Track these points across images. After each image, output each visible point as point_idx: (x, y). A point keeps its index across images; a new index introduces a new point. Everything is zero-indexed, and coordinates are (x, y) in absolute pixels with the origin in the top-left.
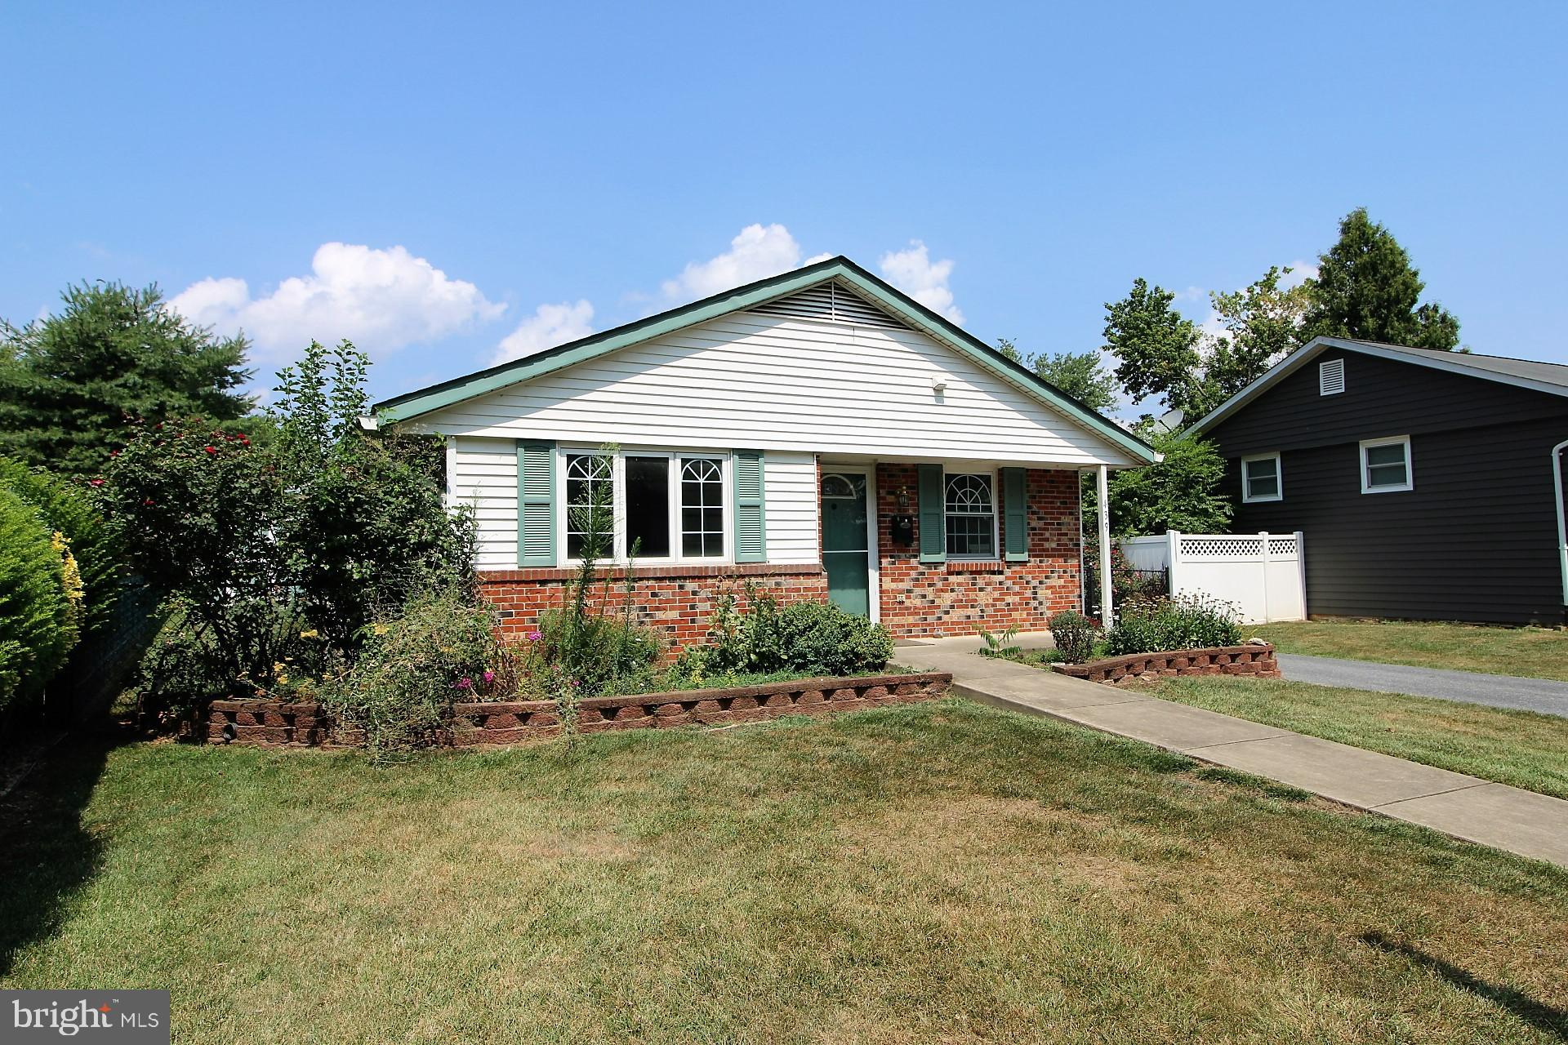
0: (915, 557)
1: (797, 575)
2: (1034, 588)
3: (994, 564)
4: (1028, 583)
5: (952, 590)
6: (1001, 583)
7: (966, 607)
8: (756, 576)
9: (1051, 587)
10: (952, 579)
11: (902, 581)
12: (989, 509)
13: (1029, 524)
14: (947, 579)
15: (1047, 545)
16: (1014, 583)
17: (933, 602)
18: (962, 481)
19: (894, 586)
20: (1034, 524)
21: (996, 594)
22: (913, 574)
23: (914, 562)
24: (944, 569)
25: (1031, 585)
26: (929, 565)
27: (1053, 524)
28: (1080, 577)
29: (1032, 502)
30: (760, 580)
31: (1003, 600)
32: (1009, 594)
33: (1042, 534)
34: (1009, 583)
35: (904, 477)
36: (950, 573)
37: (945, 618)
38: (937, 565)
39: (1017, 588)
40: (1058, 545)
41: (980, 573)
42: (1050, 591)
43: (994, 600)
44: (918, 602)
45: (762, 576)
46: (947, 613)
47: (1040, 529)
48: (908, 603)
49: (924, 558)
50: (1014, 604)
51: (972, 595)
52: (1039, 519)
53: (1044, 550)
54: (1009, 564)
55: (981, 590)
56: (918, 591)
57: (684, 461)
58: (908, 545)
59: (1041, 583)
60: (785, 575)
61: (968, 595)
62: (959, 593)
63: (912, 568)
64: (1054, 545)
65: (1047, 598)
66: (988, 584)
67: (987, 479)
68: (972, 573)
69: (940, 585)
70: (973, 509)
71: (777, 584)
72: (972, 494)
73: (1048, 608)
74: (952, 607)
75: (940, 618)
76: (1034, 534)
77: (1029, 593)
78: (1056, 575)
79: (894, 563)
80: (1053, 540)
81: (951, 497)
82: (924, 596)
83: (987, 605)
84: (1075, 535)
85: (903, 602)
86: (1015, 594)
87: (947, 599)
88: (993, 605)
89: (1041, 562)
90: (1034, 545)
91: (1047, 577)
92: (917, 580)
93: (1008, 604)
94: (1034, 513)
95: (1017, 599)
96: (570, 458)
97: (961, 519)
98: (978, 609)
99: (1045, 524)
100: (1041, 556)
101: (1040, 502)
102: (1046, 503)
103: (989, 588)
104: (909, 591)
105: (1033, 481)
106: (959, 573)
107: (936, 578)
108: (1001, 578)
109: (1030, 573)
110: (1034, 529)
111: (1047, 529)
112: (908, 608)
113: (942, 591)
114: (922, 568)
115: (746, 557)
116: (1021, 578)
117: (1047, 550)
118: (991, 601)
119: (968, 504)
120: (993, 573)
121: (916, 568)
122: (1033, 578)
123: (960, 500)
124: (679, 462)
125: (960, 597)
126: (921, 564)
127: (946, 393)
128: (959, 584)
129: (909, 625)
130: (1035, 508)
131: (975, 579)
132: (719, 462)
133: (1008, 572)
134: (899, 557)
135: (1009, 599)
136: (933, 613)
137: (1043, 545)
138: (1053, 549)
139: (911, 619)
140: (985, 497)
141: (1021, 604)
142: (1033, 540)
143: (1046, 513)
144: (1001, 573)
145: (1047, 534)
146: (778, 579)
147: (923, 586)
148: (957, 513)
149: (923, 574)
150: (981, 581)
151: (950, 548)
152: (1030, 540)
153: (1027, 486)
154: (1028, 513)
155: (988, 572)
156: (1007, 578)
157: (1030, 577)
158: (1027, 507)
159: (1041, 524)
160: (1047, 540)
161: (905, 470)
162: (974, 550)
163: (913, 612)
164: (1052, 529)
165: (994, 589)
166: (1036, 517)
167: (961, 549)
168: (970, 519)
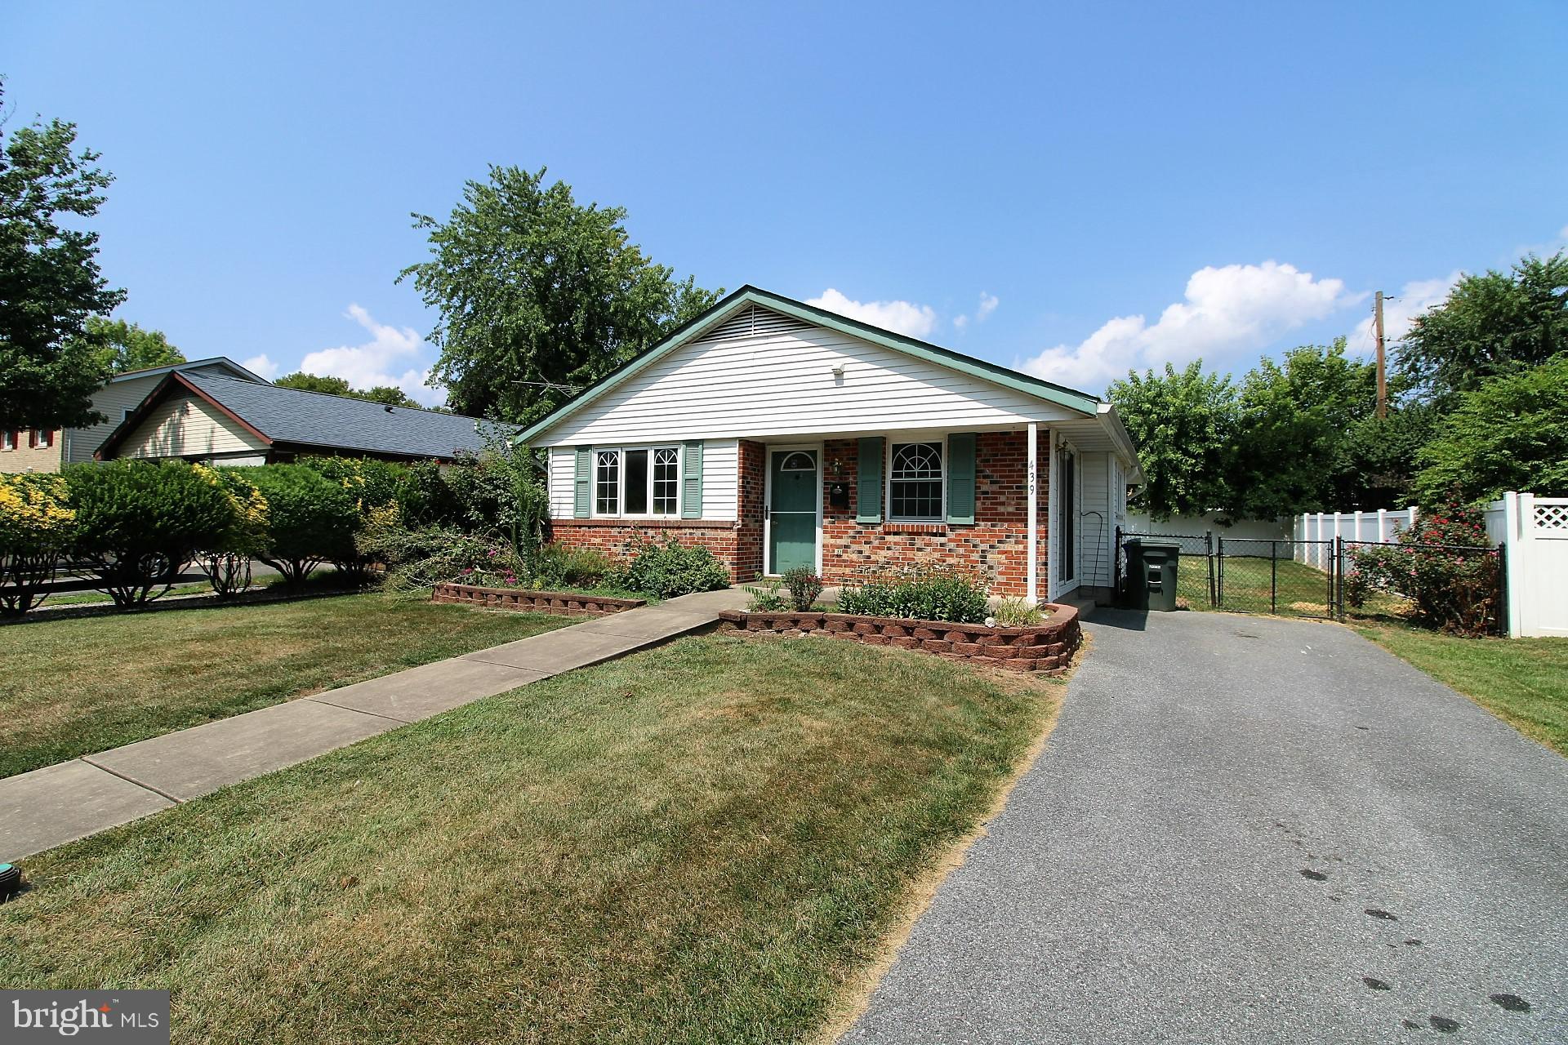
0: (854, 518)
1: (716, 528)
2: (983, 551)
3: (933, 527)
4: (975, 546)
5: (889, 549)
6: (942, 545)
8: (689, 528)
9: (1006, 552)
10: (888, 538)
11: (841, 538)
12: (939, 474)
13: (977, 488)
14: (883, 539)
15: (1001, 509)
16: (958, 546)
17: (869, 557)
18: (910, 450)
19: (832, 541)
20: (984, 488)
21: (936, 555)
22: (851, 533)
23: (852, 522)
24: (880, 529)
25: (980, 549)
26: (866, 525)
27: (1012, 488)
28: (1046, 543)
29: (984, 466)
30: (691, 531)
32: (952, 556)
33: (996, 498)
34: (952, 545)
35: (846, 450)
36: (887, 533)
38: (874, 525)
39: (961, 551)
40: (1017, 509)
41: (919, 534)
42: (1004, 556)
44: (854, 557)
45: (693, 528)
47: (993, 493)
48: (845, 557)
49: (860, 519)
51: (910, 554)
52: (992, 482)
53: (997, 514)
54: (953, 527)
55: (919, 550)
56: (855, 547)
57: (657, 451)
58: (847, 507)
59: (992, 547)
60: (708, 528)
61: (904, 554)
62: (896, 552)
63: (850, 528)
64: (1011, 509)
65: (999, 563)
66: (928, 545)
67: (938, 446)
68: (910, 534)
69: (876, 543)
70: (921, 475)
71: (702, 534)
72: (920, 461)
73: (1001, 573)
76: (984, 498)
77: (975, 557)
78: (1013, 540)
79: (834, 523)
80: (1009, 504)
81: (898, 465)
82: (860, 552)
85: (841, 556)
86: (959, 556)
87: (882, 556)
89: (992, 526)
90: (984, 509)
91: (999, 542)
92: (855, 537)
94: (985, 477)
96: (600, 454)
97: (913, 484)
99: (1000, 487)
100: (995, 520)
101: (994, 466)
102: (1002, 466)
103: (928, 549)
104: (846, 547)
105: (986, 445)
106: (895, 534)
107: (872, 537)
108: (942, 540)
109: (978, 536)
110: (986, 493)
111: (1004, 493)
112: (844, 561)
113: (878, 548)
114: (859, 528)
115: (688, 515)
116: (966, 541)
117: (1003, 514)
119: (917, 470)
120: (935, 535)
121: (853, 528)
122: (982, 542)
123: (908, 467)
124: (653, 451)
125: (897, 555)
126: (859, 524)
127: (846, 375)
128: (895, 543)
129: (845, 575)
130: (988, 472)
131: (913, 539)
132: (676, 450)
133: (951, 535)
134: (839, 518)
135: (950, 560)
136: (869, 567)
137: (996, 509)
138: (1009, 514)
139: (848, 571)
140: (936, 464)
142: (984, 504)
143: (1001, 477)
144: (943, 535)
145: (1002, 498)
146: (703, 531)
147: (860, 543)
148: (903, 479)
149: (860, 532)
150: (919, 541)
151: (897, 511)
152: (979, 504)
153: (978, 450)
154: (977, 477)
155: (928, 534)
156: (950, 540)
157: (978, 541)
158: (977, 471)
159: (995, 488)
160: (1003, 504)
161: (848, 444)
162: (923, 513)
163: (850, 564)
164: (1009, 493)
165: (935, 550)
166: (988, 481)
167: (910, 512)
168: (921, 484)
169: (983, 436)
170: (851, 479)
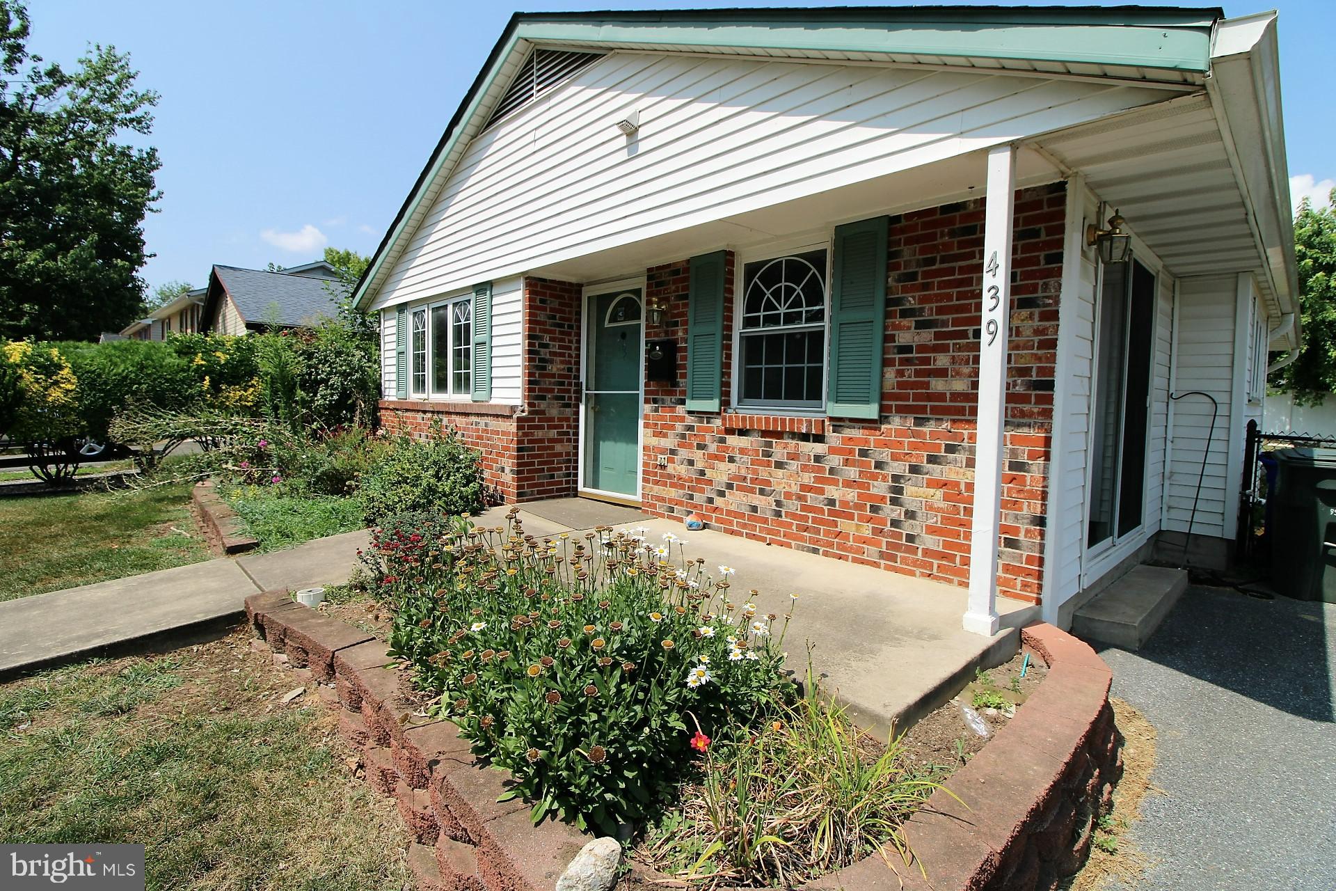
0: (683, 402)
1: (499, 416)
2: (896, 478)
3: (800, 421)
4: (879, 465)
5: (731, 460)
6: (818, 458)
7: (752, 491)
9: (940, 483)
10: (733, 440)
11: (667, 436)
12: (820, 315)
13: (888, 339)
14: (723, 441)
15: (938, 385)
16: (847, 462)
17: (703, 472)
18: (772, 272)
19: (657, 441)
20: (903, 338)
21: (808, 478)
22: (679, 427)
23: (680, 410)
24: (718, 422)
25: (889, 472)
26: (700, 415)
28: (1046, 469)
29: (905, 290)
30: (478, 419)
31: (821, 491)
32: (835, 483)
33: (927, 361)
34: (835, 460)
35: (675, 282)
36: (730, 431)
37: (719, 501)
38: (709, 416)
39: (852, 473)
41: (779, 435)
42: (939, 493)
43: (804, 487)
44: (682, 470)
45: (480, 415)
46: (721, 494)
48: (671, 469)
49: (692, 405)
50: (845, 504)
51: (763, 473)
52: (921, 325)
53: (930, 397)
54: (839, 423)
55: (779, 465)
56: (683, 453)
57: (455, 304)
58: (675, 384)
59: (915, 469)
61: (755, 472)
62: (742, 466)
63: (678, 419)
65: (930, 508)
66: (793, 457)
67: (818, 258)
68: (765, 433)
69: (713, 448)
70: (790, 318)
72: (789, 291)
73: (932, 530)
74: (730, 486)
75: (710, 500)
76: (902, 361)
77: (880, 488)
79: (656, 410)
80: (958, 374)
81: (753, 302)
82: (691, 463)
83: (788, 495)
84: (1039, 359)
85: (665, 467)
86: (849, 484)
87: (721, 473)
88: (800, 498)
89: (917, 423)
90: (900, 385)
91: (932, 460)
92: (684, 436)
93: (831, 502)
94: (905, 314)
95: (851, 495)
96: (414, 314)
97: (775, 340)
98: (771, 499)
99: (938, 336)
100: (923, 409)
101: (926, 287)
102: (942, 285)
103: (794, 465)
104: (673, 452)
105: (909, 242)
106: (743, 433)
107: (708, 437)
108: (819, 448)
109: (886, 445)
110: (906, 349)
111: (944, 349)
112: (670, 476)
113: (716, 457)
114: (690, 420)
115: (477, 395)
116: (864, 453)
117: (941, 396)
118: (795, 489)
119: (782, 311)
120: (805, 437)
121: (682, 419)
122: (895, 458)
123: (769, 305)
124: (452, 305)
125: (743, 472)
126: (690, 412)
127: (642, 133)
128: (743, 451)
129: (671, 500)
130: (911, 302)
131: (769, 445)
132: (469, 300)
133: (833, 438)
134: (663, 401)
135: (833, 492)
136: (702, 491)
137: (927, 385)
139: (673, 493)
140: (815, 295)
141: (859, 507)
142: (900, 373)
143: (940, 311)
144: (819, 438)
145: (942, 360)
146: (486, 420)
147: (690, 446)
148: (761, 329)
149: (690, 428)
150: (780, 450)
151: (751, 391)
152: (890, 374)
153: (891, 255)
154: (888, 315)
155: (794, 435)
156: (833, 450)
157: (885, 454)
158: (889, 302)
159: (927, 336)
160: (942, 373)
161: (676, 272)
162: (794, 393)
163: (677, 482)
164: (960, 348)
165: (805, 468)
166: (910, 322)
167: (773, 393)
168: (791, 336)
169: (904, 223)
170: (680, 334)
